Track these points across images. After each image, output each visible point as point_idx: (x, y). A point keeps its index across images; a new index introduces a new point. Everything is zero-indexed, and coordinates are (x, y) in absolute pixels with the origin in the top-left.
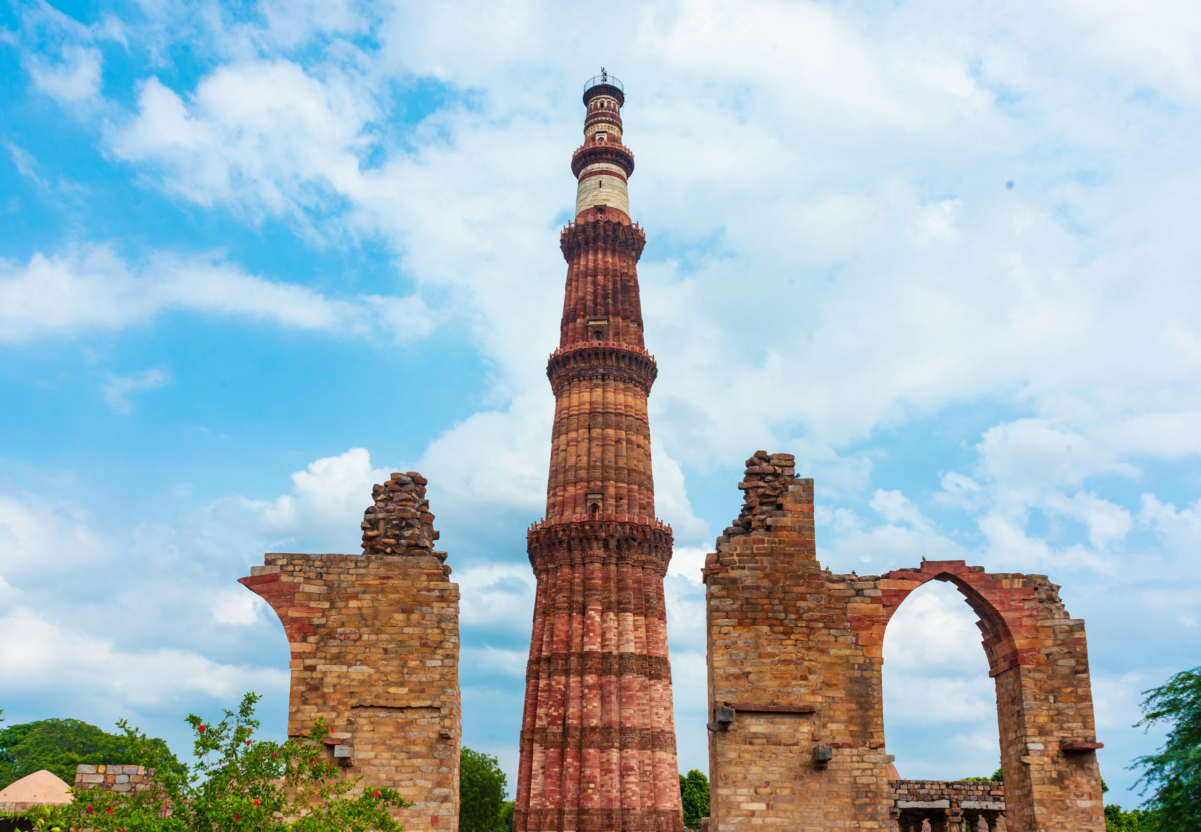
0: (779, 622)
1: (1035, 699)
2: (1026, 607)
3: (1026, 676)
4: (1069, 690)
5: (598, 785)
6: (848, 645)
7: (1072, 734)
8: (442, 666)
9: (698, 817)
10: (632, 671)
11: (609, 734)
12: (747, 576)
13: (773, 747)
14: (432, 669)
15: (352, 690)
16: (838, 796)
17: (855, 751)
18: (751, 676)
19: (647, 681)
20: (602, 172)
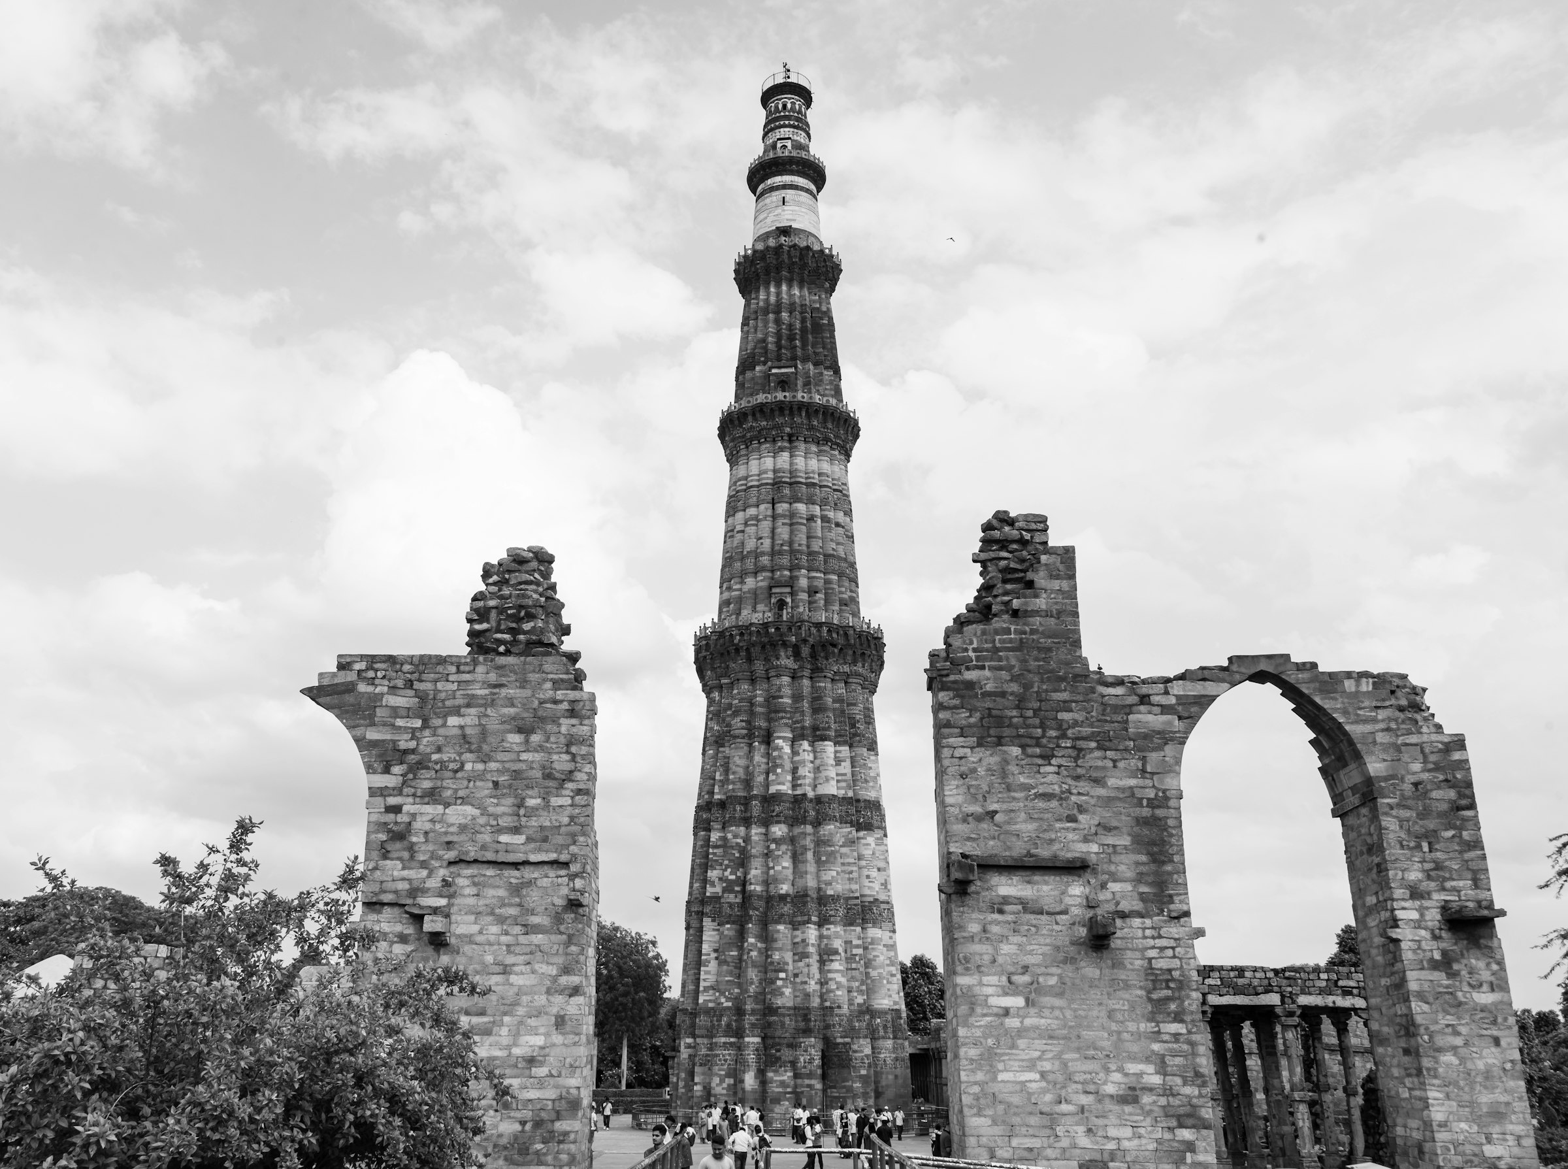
0: (1034, 742)
1: (1402, 847)
2: (1380, 717)
3: (1386, 814)
4: (1450, 833)
5: (790, 974)
6: (1132, 771)
7: (1459, 896)
8: (571, 806)
9: (926, 1019)
10: (834, 819)
11: (805, 904)
12: (988, 679)
13: (1032, 917)
14: (558, 810)
15: (449, 838)
16: (1127, 986)
17: (1148, 922)
18: (998, 817)
19: (854, 832)
20: (785, 187)
